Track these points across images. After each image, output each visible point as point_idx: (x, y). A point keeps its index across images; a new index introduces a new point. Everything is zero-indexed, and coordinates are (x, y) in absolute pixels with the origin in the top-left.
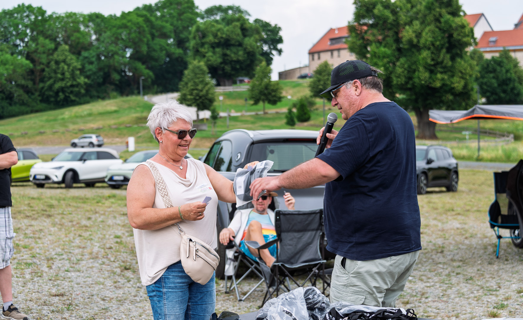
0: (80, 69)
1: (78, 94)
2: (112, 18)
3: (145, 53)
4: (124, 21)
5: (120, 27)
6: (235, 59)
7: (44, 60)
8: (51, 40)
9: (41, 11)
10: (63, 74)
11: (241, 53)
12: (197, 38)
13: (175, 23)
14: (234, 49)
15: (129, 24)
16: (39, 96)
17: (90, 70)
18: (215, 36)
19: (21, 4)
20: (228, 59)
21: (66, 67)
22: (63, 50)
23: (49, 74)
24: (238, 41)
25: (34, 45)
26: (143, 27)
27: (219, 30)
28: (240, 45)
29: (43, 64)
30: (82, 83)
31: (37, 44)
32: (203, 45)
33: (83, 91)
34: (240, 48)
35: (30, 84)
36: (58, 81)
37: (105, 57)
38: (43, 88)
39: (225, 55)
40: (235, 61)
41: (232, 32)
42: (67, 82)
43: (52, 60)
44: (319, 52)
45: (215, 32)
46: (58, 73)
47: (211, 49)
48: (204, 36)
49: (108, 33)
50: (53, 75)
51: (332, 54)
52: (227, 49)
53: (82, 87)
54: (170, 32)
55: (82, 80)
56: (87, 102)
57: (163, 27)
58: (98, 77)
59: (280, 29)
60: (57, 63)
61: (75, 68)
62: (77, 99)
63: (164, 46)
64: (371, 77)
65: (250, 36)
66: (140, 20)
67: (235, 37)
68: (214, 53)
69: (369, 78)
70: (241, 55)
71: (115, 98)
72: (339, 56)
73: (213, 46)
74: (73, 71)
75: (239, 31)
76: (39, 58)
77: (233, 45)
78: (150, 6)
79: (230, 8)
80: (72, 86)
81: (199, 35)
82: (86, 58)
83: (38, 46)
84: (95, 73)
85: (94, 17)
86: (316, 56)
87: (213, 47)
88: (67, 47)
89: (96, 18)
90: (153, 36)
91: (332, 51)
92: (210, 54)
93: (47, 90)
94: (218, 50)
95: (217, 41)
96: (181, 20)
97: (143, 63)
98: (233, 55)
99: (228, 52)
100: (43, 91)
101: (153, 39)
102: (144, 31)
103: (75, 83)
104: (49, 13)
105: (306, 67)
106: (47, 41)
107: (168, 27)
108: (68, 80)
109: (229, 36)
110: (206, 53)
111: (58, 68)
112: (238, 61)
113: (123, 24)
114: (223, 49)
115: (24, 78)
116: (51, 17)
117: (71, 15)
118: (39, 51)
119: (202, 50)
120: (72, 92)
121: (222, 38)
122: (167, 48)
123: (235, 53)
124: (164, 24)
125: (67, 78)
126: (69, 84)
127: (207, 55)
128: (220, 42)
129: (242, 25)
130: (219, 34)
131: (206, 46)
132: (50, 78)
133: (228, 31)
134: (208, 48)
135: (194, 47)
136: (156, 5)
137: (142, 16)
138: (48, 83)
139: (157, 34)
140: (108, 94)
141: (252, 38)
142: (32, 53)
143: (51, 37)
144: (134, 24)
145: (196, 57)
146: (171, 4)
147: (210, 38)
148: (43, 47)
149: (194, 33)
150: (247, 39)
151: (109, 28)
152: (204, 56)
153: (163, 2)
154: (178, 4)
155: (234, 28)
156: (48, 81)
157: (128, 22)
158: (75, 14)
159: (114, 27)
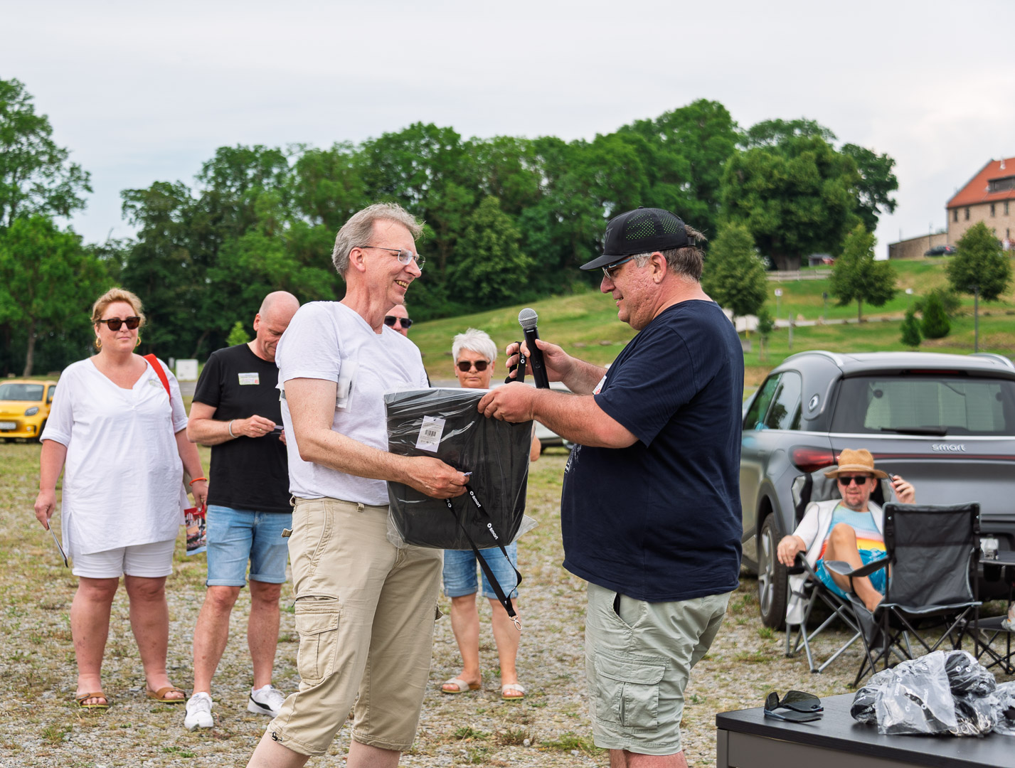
0: (518, 241)
1: (515, 286)
2: (579, 145)
4: (601, 152)
5: (592, 163)
6: (805, 219)
7: (456, 225)
8: (468, 187)
9: (451, 136)
10: (489, 249)
11: (817, 208)
12: (735, 181)
13: (694, 153)
14: (804, 201)
15: (609, 157)
16: (446, 288)
17: (537, 242)
18: (769, 177)
19: (415, 122)
20: (792, 221)
21: (494, 236)
22: (489, 206)
23: (464, 249)
24: (813, 187)
25: (437, 197)
26: (634, 162)
27: (775, 166)
28: (816, 193)
29: (453, 231)
30: (523, 265)
31: (444, 195)
32: (745, 193)
33: (524, 280)
34: (815, 199)
35: (430, 267)
36: (480, 262)
37: (565, 217)
38: (452, 274)
39: (786, 212)
40: (805, 224)
41: (801, 169)
42: (497, 263)
43: (470, 223)
44: (967, 207)
45: (769, 169)
46: (480, 247)
47: (761, 202)
48: (748, 177)
49: (571, 174)
50: (471, 250)
51: (993, 210)
52: (791, 201)
53: (523, 272)
54: (685, 170)
55: (523, 260)
56: (533, 300)
57: (671, 162)
58: (551, 255)
59: (892, 161)
60: (479, 229)
61: (510, 238)
62: (514, 295)
63: (673, 198)
64: (686, 249)
65: (835, 176)
66: (630, 149)
67: (806, 179)
68: (766, 208)
69: (681, 250)
70: (816, 212)
71: (581, 292)
72: (1007, 213)
73: (765, 196)
74: (506, 242)
75: (814, 168)
76: (447, 220)
77: (802, 194)
78: (649, 122)
79: (797, 124)
80: (505, 270)
81: (738, 177)
82: (531, 219)
83: (446, 199)
84: (545, 247)
85: (546, 146)
86: (962, 214)
87: (765, 199)
88: (496, 200)
89: (548, 146)
90: (653, 179)
91: (993, 204)
92: (759, 210)
93: (459, 278)
94: (772, 203)
95: (771, 186)
96: (705, 148)
98: (801, 213)
99: (793, 207)
100: (453, 280)
101: (652, 184)
102: (636, 169)
103: (510, 265)
104: (465, 138)
105: (942, 233)
106: (462, 190)
107: (681, 161)
108: (497, 260)
109: (794, 177)
110: (751, 208)
111: (481, 239)
112: (811, 224)
113: (598, 157)
114: (783, 201)
116: (468, 145)
117: (504, 142)
118: (446, 208)
119: (744, 203)
120: (504, 282)
121: (781, 180)
122: (679, 199)
123: (805, 209)
124: (674, 156)
125: (497, 256)
126: (499, 267)
127: (752, 212)
128: (777, 188)
129: (819, 156)
130: (776, 172)
131: (751, 196)
132: (466, 256)
133: (792, 167)
134: (755, 199)
135: (727, 198)
136: (660, 120)
137: (632, 142)
138: (463, 265)
139: (659, 175)
140: (570, 285)
141: (839, 181)
142: (434, 211)
143: (468, 183)
144: (619, 157)
145: (732, 217)
146: (687, 119)
147: (760, 182)
148: (454, 199)
149: (730, 172)
150: (828, 182)
151: (572, 165)
152: (748, 215)
153: (672, 115)
154: (701, 118)
155: (804, 162)
156: (462, 261)
157: (608, 153)
158: (511, 140)
159: (582, 162)
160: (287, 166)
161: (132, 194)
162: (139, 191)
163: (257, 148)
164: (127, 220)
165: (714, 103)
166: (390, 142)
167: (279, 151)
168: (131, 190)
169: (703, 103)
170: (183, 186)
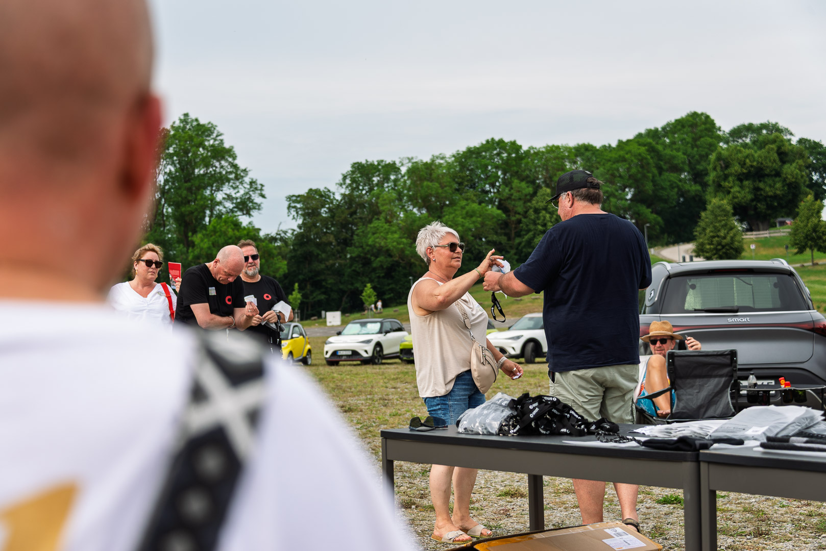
2: (607, 149)
3: (651, 192)
4: (622, 153)
5: (616, 161)
6: (770, 194)
7: (520, 209)
8: (527, 182)
9: (515, 147)
10: (545, 225)
11: (778, 185)
12: (718, 169)
13: (689, 150)
14: (770, 182)
15: (627, 156)
16: (515, 254)
18: (743, 164)
19: (489, 138)
20: (761, 195)
21: (548, 216)
22: (544, 195)
23: (527, 226)
24: (775, 170)
25: (507, 190)
26: (646, 159)
27: (747, 157)
28: (778, 174)
29: (519, 214)
31: (511, 189)
32: (726, 177)
34: (777, 179)
35: (503, 239)
36: (538, 235)
38: (520, 244)
39: (757, 189)
40: (771, 197)
41: (766, 157)
43: (531, 208)
45: (743, 159)
46: (538, 224)
47: (737, 183)
48: (727, 166)
49: (601, 169)
50: (532, 227)
52: (760, 181)
54: (683, 163)
57: (673, 157)
60: (537, 211)
63: (675, 183)
65: (792, 162)
66: (643, 149)
67: (770, 164)
68: (742, 187)
70: (778, 188)
73: (741, 178)
75: (775, 156)
76: (514, 206)
77: (768, 175)
78: (656, 130)
79: (763, 126)
81: (721, 165)
83: (512, 191)
85: (583, 150)
87: (741, 180)
88: (549, 191)
89: (585, 151)
90: (661, 170)
92: (736, 189)
93: (524, 246)
94: (746, 183)
95: (745, 171)
96: (697, 146)
97: (648, 207)
98: (767, 189)
99: (761, 185)
100: (520, 248)
101: (660, 174)
102: (648, 164)
104: (525, 148)
106: (523, 184)
107: (681, 157)
109: (762, 164)
110: (731, 187)
111: (538, 218)
112: (775, 197)
113: (620, 156)
114: (754, 181)
115: (496, 233)
116: (527, 153)
117: (553, 150)
118: (513, 197)
119: (726, 184)
121: (752, 166)
122: (680, 184)
123: (770, 186)
124: (674, 153)
127: (732, 190)
128: (750, 172)
129: (779, 148)
130: (748, 161)
131: (731, 179)
132: (529, 231)
133: (760, 156)
134: (733, 182)
135: (714, 181)
136: (664, 129)
137: (644, 145)
138: (526, 237)
139: (665, 167)
141: (794, 165)
142: (505, 200)
143: (529, 179)
144: (635, 156)
145: (718, 194)
146: (683, 126)
147: (736, 168)
148: (519, 191)
149: (714, 163)
150: (786, 166)
151: (602, 163)
152: (729, 192)
153: (672, 124)
154: (693, 125)
155: (769, 152)
156: (526, 235)
157: (627, 154)
158: (558, 147)
159: (609, 161)
160: (401, 174)
161: (294, 198)
162: (299, 196)
163: (380, 162)
164: (291, 217)
165: (702, 114)
166: (472, 153)
167: (394, 163)
168: (293, 196)
169: (695, 115)
170: (329, 191)
